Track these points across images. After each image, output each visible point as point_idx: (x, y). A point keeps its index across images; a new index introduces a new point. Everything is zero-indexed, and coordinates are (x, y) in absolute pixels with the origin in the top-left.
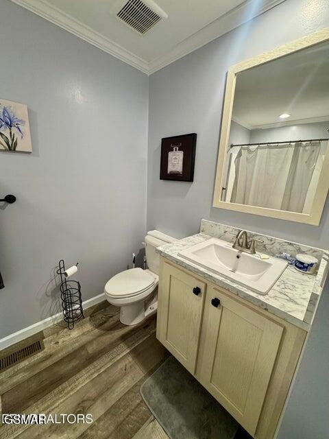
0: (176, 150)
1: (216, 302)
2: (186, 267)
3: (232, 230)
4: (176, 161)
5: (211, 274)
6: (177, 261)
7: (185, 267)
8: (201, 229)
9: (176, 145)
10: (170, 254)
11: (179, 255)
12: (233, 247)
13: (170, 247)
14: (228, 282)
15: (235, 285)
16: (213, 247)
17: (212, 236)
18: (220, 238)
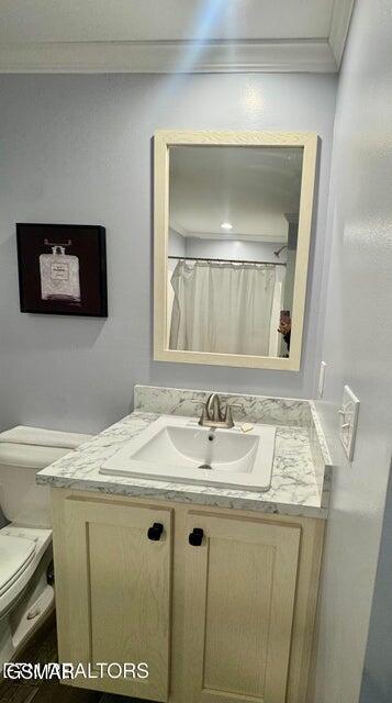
0: (59, 251)
1: (197, 538)
2: (126, 491)
3: (193, 395)
4: (61, 274)
5: (180, 488)
6: (101, 488)
7: (124, 494)
8: (136, 404)
9: (57, 243)
10: (79, 476)
11: (103, 472)
12: (200, 423)
13: (75, 459)
14: (213, 491)
15: (225, 493)
16: (167, 433)
17: (159, 412)
18: (173, 412)
